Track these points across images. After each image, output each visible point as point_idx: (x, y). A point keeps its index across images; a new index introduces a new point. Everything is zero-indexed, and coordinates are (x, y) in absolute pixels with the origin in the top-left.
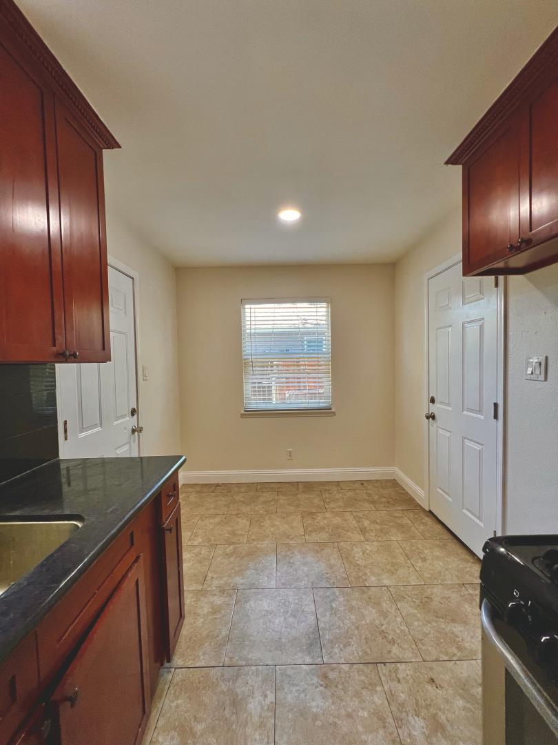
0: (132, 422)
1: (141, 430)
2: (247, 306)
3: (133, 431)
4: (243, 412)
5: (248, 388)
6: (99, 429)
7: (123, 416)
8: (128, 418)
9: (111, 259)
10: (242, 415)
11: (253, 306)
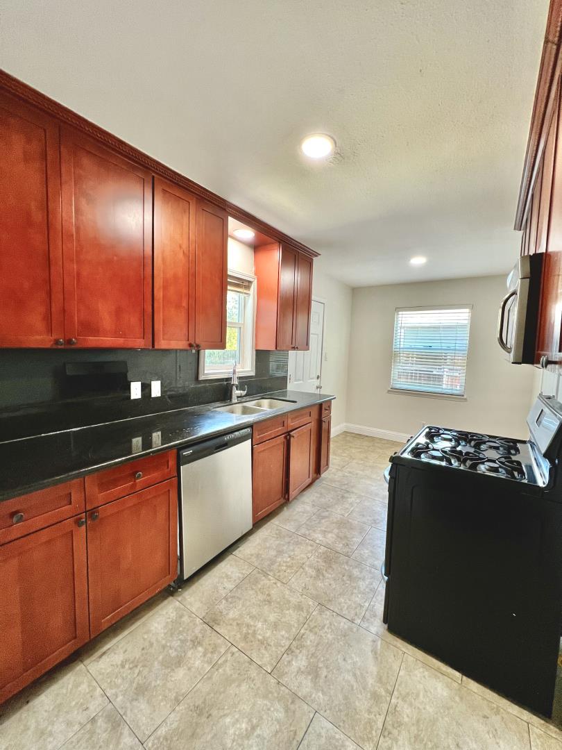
0: (317, 383)
1: (321, 388)
2: (400, 313)
3: (317, 388)
4: (389, 389)
5: (395, 372)
6: (302, 382)
7: (313, 379)
8: (314, 380)
9: (313, 297)
10: (389, 391)
11: (404, 313)
